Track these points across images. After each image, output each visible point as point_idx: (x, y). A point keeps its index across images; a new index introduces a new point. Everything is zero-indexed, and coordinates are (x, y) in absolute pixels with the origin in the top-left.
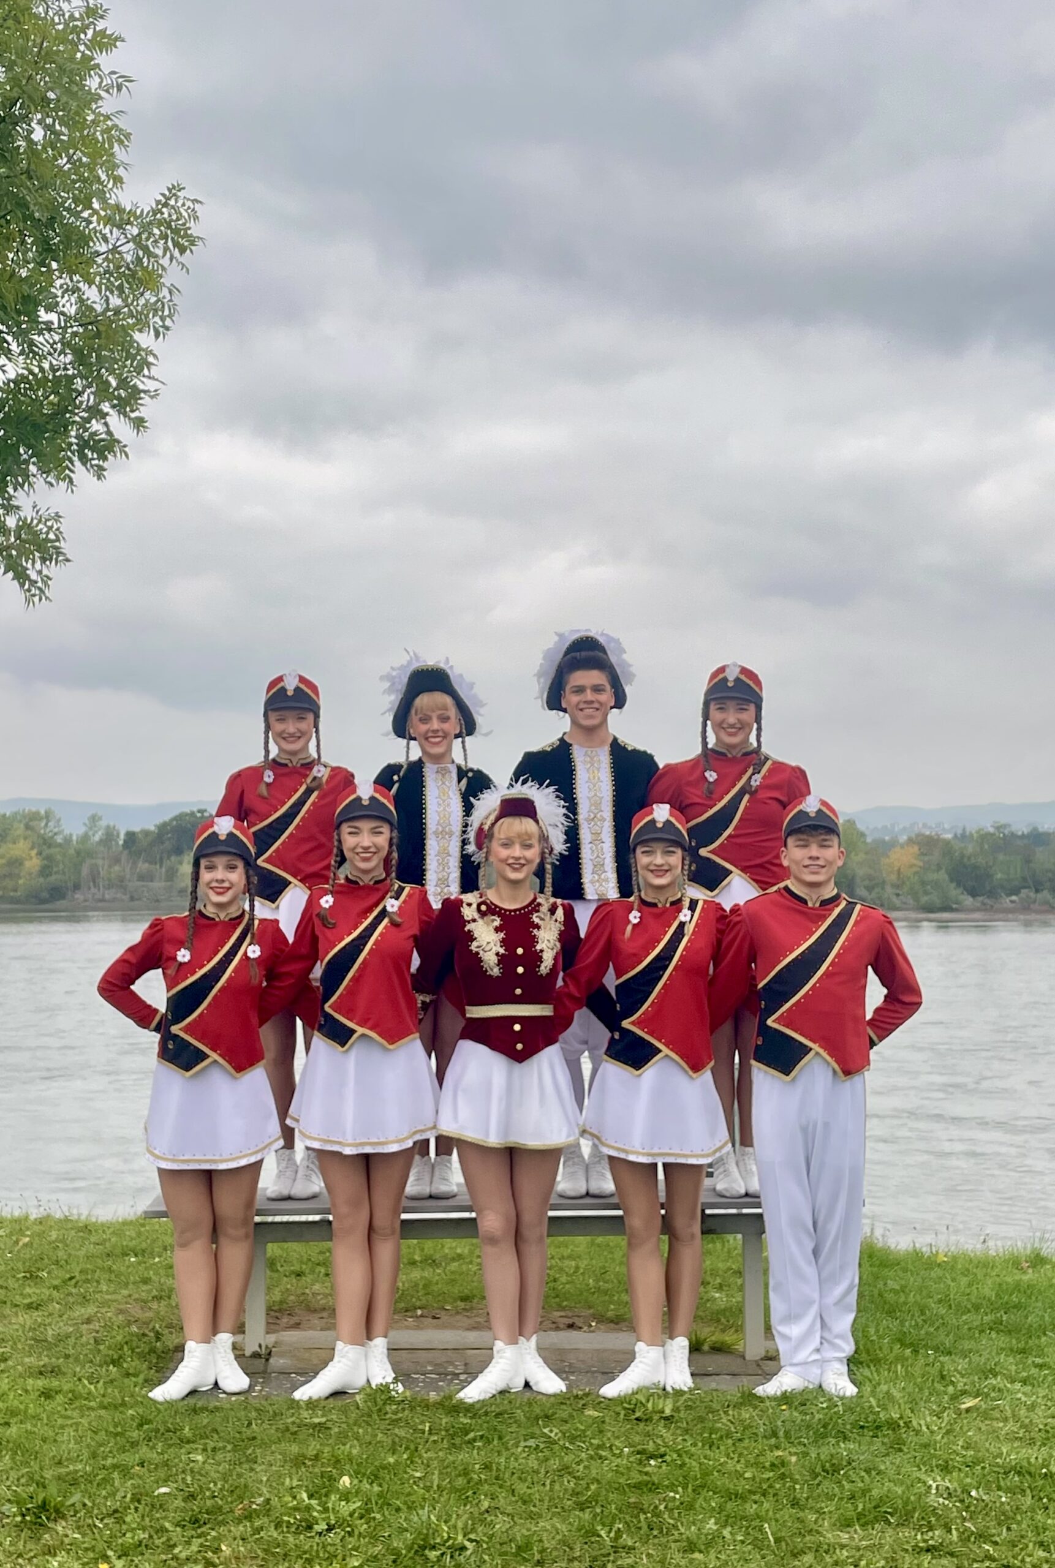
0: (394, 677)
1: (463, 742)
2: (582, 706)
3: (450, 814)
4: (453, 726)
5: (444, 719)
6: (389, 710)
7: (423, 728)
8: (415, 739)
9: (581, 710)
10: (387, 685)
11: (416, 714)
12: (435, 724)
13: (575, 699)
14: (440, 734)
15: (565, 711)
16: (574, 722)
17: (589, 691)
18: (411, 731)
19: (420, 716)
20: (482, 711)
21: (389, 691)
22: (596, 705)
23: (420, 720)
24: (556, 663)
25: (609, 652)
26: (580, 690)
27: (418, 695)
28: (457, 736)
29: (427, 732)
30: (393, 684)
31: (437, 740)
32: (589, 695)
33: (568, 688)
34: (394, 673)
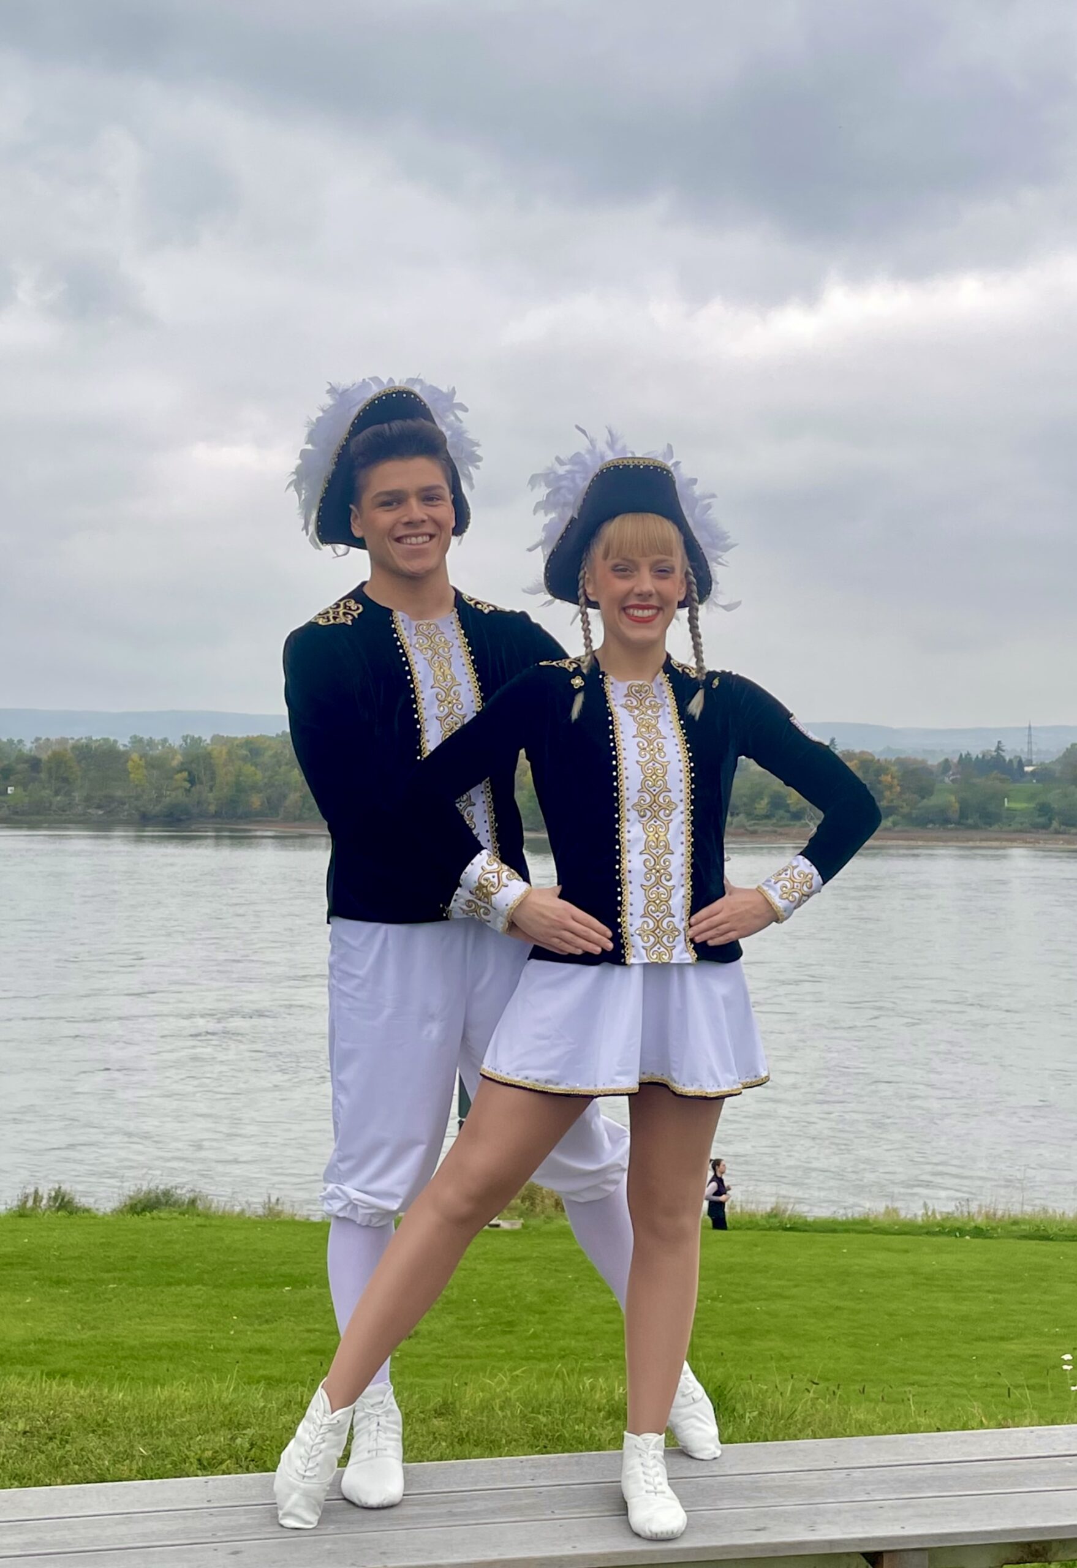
0: (560, 478)
1: (693, 620)
2: (401, 532)
3: (664, 767)
4: (674, 588)
5: (662, 572)
6: (542, 543)
7: (621, 586)
8: (595, 605)
9: (399, 540)
10: (542, 492)
11: (606, 556)
12: (646, 582)
13: (385, 518)
14: (654, 602)
15: (360, 544)
16: (379, 563)
17: (414, 502)
18: (589, 590)
19: (611, 562)
20: (726, 557)
21: (544, 506)
22: (429, 528)
23: (615, 569)
24: (334, 449)
25: (437, 420)
26: (394, 500)
27: (612, 516)
28: (681, 605)
29: (628, 594)
30: (556, 491)
31: (647, 613)
32: (416, 510)
33: (368, 498)
34: (561, 470)
